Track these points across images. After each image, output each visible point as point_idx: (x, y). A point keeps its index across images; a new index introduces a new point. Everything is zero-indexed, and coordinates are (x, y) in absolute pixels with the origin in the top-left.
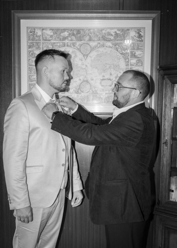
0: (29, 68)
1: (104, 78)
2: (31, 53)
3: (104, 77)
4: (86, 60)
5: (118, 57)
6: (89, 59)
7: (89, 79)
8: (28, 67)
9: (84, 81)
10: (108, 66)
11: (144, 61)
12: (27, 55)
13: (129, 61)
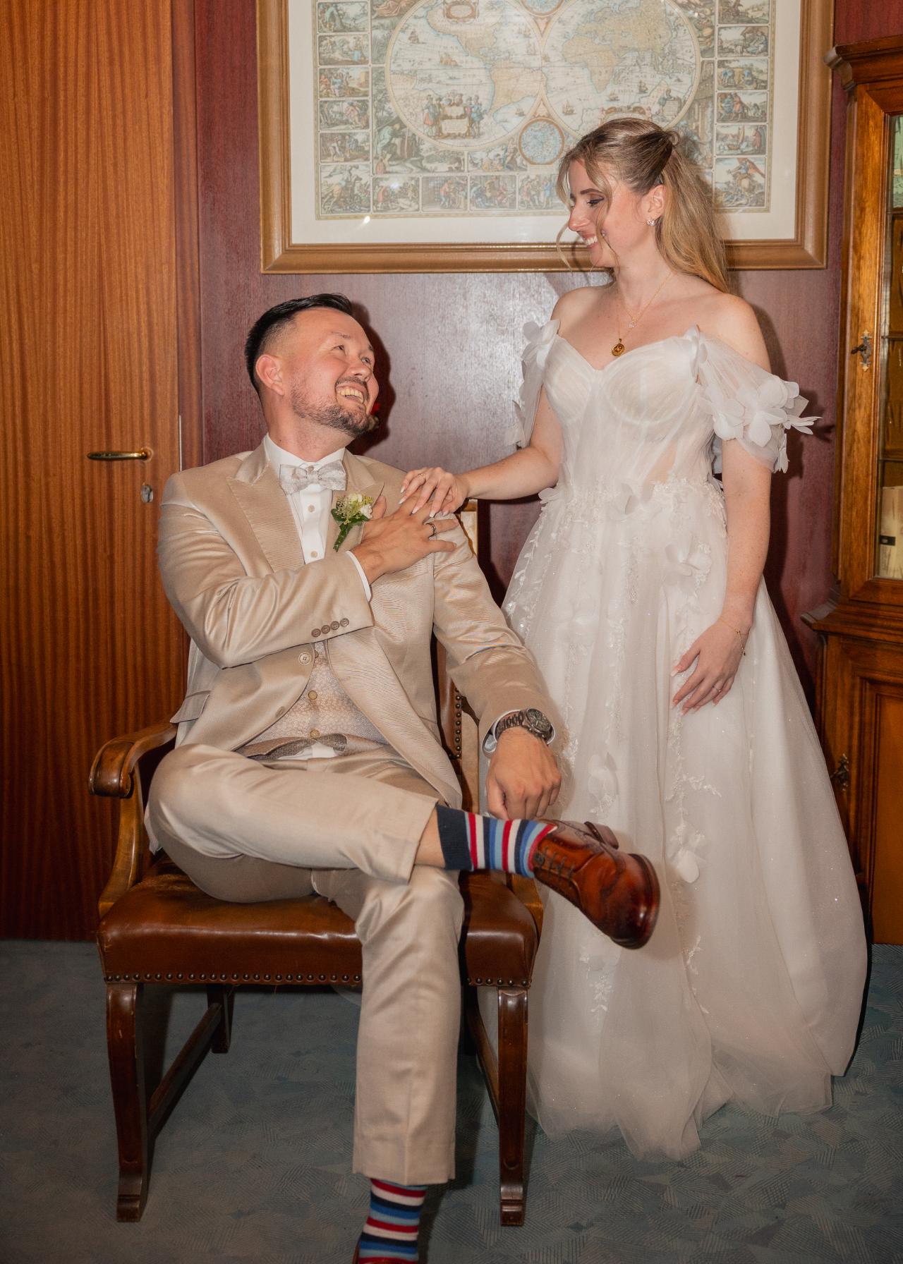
0: (321, 73)
1: (615, 104)
2: (327, 15)
3: (615, 100)
4: (542, 35)
5: (672, 18)
6: (555, 30)
7: (558, 111)
8: (315, 67)
9: (536, 119)
10: (630, 59)
11: (774, 33)
12: (314, 21)
13: (713, 34)
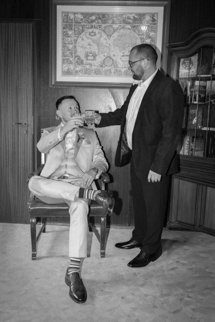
0: (63, 46)
1: (124, 54)
2: (65, 34)
3: (124, 53)
4: (109, 39)
5: (136, 37)
6: (112, 39)
7: (112, 55)
8: (62, 44)
9: (107, 57)
10: (127, 45)
11: (156, 41)
12: (62, 35)
13: (144, 41)
